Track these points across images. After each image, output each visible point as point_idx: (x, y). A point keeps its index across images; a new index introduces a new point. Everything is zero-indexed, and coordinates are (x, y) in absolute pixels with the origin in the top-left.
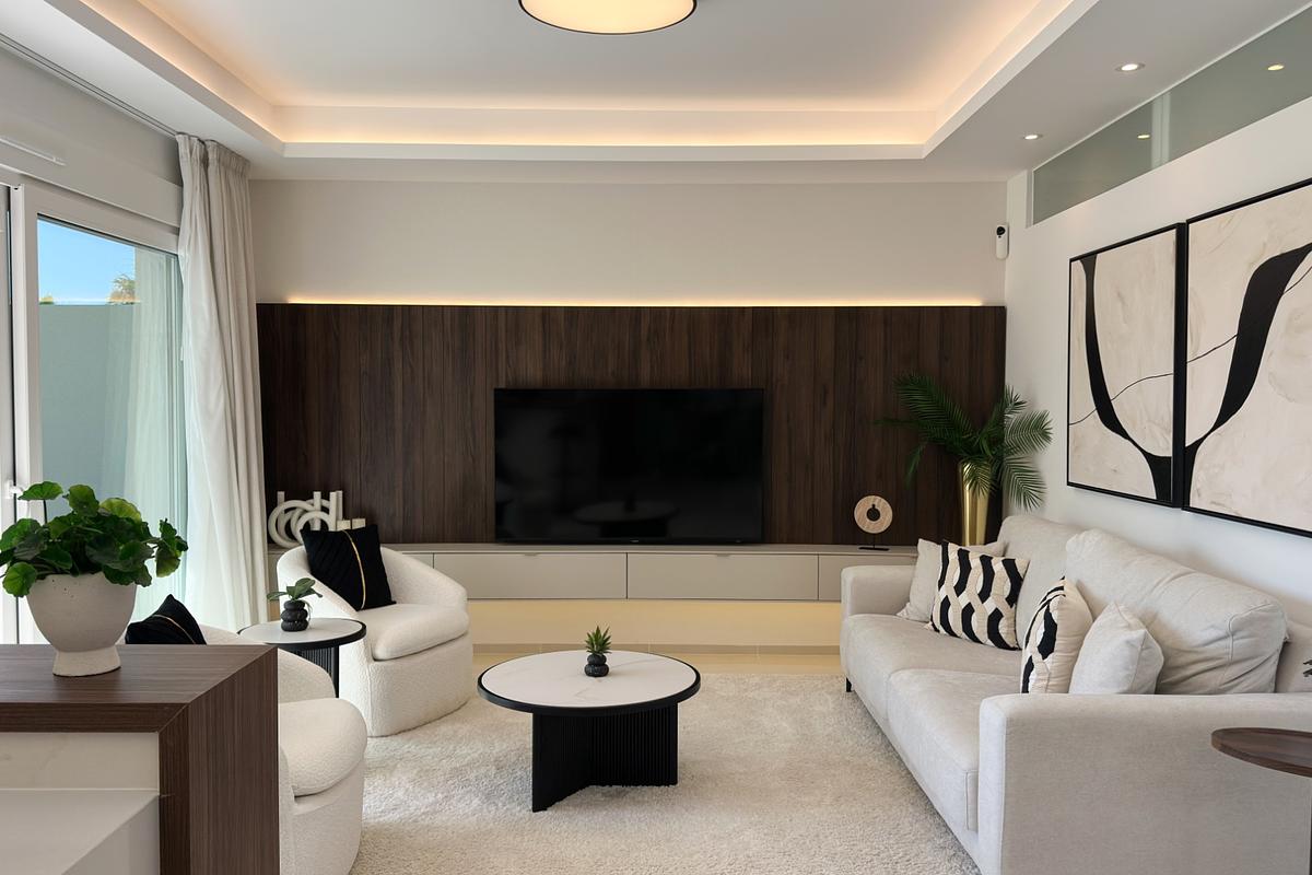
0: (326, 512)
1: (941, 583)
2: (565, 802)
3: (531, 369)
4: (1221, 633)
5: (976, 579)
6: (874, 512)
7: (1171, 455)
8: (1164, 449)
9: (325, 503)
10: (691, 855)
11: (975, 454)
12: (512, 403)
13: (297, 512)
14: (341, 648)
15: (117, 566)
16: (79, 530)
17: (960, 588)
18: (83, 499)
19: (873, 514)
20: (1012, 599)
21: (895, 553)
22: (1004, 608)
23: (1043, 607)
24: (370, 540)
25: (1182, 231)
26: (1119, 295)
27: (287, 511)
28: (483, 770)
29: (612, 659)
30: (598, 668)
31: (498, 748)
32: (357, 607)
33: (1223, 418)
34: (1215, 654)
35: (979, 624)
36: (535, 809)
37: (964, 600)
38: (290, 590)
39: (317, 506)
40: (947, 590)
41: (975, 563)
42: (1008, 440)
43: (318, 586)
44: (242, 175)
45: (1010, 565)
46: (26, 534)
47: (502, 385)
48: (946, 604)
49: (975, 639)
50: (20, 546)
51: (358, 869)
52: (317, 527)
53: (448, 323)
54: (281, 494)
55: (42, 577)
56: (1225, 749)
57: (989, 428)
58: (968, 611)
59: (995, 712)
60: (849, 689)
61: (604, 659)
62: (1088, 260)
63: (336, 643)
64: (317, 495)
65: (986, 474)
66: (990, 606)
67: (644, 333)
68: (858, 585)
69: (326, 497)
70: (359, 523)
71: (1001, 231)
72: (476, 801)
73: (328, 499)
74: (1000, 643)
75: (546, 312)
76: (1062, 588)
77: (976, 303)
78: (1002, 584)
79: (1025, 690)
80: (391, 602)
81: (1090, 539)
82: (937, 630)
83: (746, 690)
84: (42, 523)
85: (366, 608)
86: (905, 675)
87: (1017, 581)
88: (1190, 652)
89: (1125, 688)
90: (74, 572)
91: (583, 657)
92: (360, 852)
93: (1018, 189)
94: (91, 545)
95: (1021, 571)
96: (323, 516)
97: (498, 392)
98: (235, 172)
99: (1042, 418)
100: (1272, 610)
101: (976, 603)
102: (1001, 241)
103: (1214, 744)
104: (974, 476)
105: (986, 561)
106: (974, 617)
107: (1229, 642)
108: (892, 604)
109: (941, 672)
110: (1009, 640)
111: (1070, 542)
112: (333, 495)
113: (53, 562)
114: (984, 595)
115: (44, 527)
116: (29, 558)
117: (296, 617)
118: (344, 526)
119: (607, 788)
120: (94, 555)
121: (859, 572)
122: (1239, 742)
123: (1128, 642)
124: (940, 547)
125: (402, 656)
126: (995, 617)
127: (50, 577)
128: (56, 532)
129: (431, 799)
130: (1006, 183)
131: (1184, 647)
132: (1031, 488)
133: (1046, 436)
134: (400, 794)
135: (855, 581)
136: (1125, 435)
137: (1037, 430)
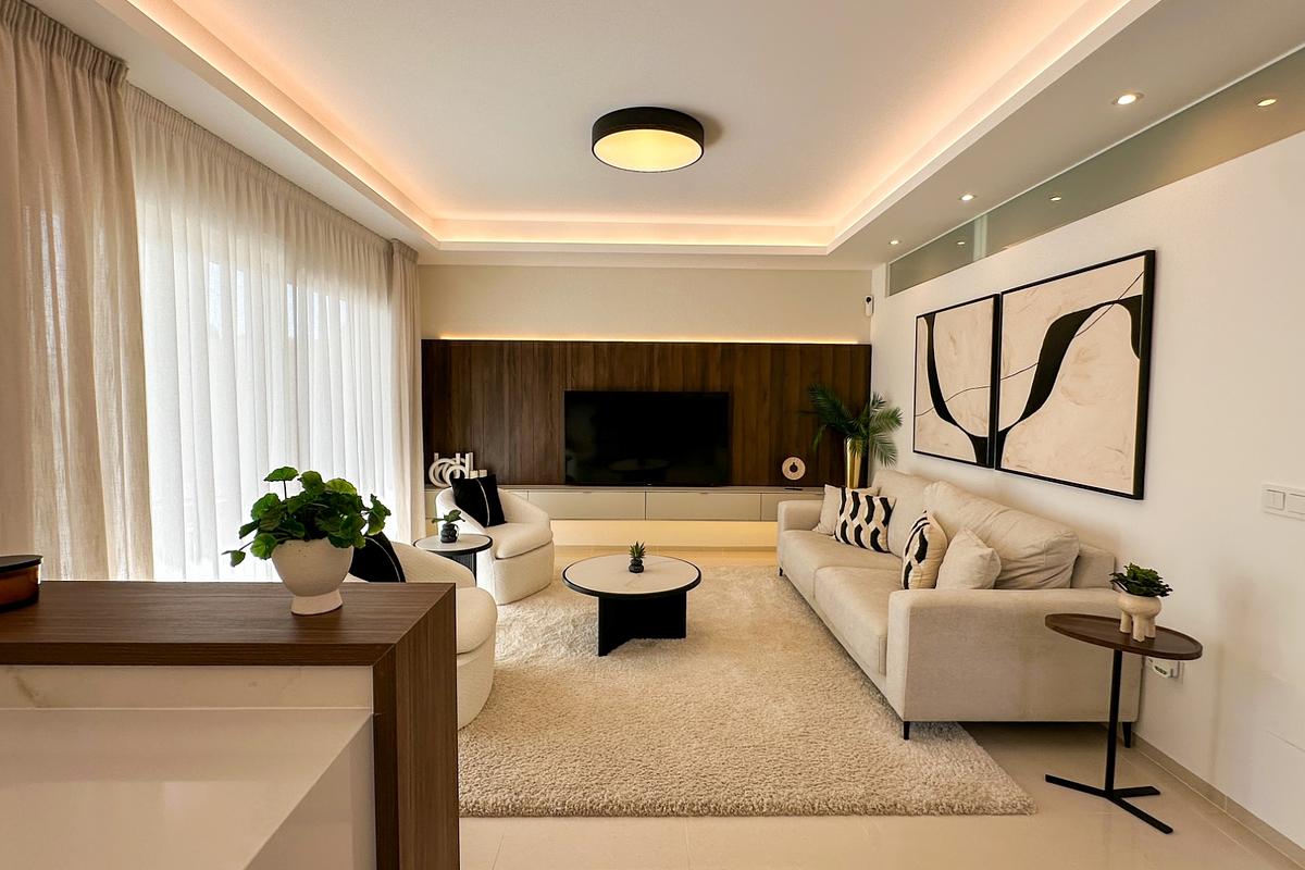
0: (462, 466)
1: (841, 512)
2: (618, 650)
3: (587, 379)
4: (1038, 551)
5: (864, 510)
6: (794, 467)
7: (987, 436)
8: (983, 431)
9: (463, 460)
10: (701, 686)
11: (854, 432)
12: (575, 400)
13: (447, 466)
14: (478, 554)
15: (339, 534)
16: (310, 506)
17: (854, 515)
18: (312, 480)
19: (794, 468)
20: (886, 522)
21: (807, 492)
22: (881, 528)
23: (917, 531)
24: (491, 483)
25: (998, 300)
26: (951, 338)
27: (440, 465)
28: (566, 628)
29: (645, 562)
30: (637, 567)
31: (574, 613)
32: (484, 525)
33: (1026, 415)
34: (1034, 564)
35: (865, 537)
36: (601, 654)
37: (856, 522)
38: (446, 518)
39: (458, 462)
40: (845, 516)
41: (863, 500)
42: (873, 424)
43: (463, 515)
44: (414, 262)
45: (884, 501)
46: (270, 508)
47: (569, 389)
48: (845, 525)
49: (862, 546)
50: (265, 519)
51: (493, 696)
52: (457, 476)
53: (536, 351)
54: (437, 455)
55: (282, 542)
56: (1055, 629)
57: (863, 418)
58: (859, 529)
59: (901, 601)
60: (781, 575)
61: (641, 562)
62: (930, 318)
63: (474, 551)
64: (458, 455)
65: (859, 444)
66: (872, 526)
67: (656, 358)
68: (789, 514)
69: (463, 456)
70: (483, 474)
71: (869, 300)
72: (563, 650)
73: (464, 457)
74: (878, 548)
75: (596, 344)
76: (926, 519)
77: (855, 343)
78: (880, 513)
79: (907, 587)
80: (504, 522)
81: (942, 487)
82: (838, 540)
83: (719, 575)
84: (282, 498)
85: (491, 525)
86: (828, 570)
87: (889, 511)
88: (1015, 561)
89: (979, 585)
90: (306, 539)
91: (628, 559)
92: (493, 685)
93: (879, 276)
94: (319, 517)
95: (891, 506)
96: (462, 468)
97: (568, 394)
98: (410, 260)
99: (896, 412)
100: (1072, 537)
101: (864, 525)
102: (869, 305)
103: (1047, 624)
104: (853, 447)
105: (869, 499)
106: (862, 532)
107: (1044, 556)
108: (809, 524)
109: (851, 569)
110: (883, 547)
111: (927, 488)
112: (467, 455)
113: (289, 531)
114: (869, 520)
115: (284, 503)
116: (271, 529)
117: (450, 535)
118: (474, 475)
119: (642, 640)
120: (322, 524)
121: (789, 504)
122: (1063, 623)
123: (981, 556)
124: (840, 490)
125: (515, 556)
126: (876, 533)
127: (288, 542)
128: (292, 508)
129: (535, 647)
130: (871, 272)
131: (1012, 558)
132: (889, 454)
133: (898, 422)
134: (516, 643)
135: (787, 510)
136: (955, 423)
137: (893, 419)
